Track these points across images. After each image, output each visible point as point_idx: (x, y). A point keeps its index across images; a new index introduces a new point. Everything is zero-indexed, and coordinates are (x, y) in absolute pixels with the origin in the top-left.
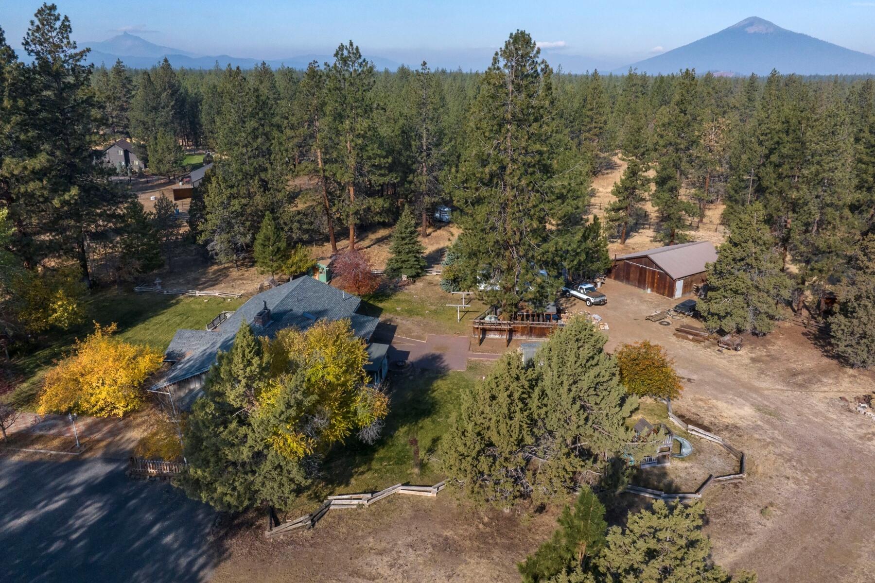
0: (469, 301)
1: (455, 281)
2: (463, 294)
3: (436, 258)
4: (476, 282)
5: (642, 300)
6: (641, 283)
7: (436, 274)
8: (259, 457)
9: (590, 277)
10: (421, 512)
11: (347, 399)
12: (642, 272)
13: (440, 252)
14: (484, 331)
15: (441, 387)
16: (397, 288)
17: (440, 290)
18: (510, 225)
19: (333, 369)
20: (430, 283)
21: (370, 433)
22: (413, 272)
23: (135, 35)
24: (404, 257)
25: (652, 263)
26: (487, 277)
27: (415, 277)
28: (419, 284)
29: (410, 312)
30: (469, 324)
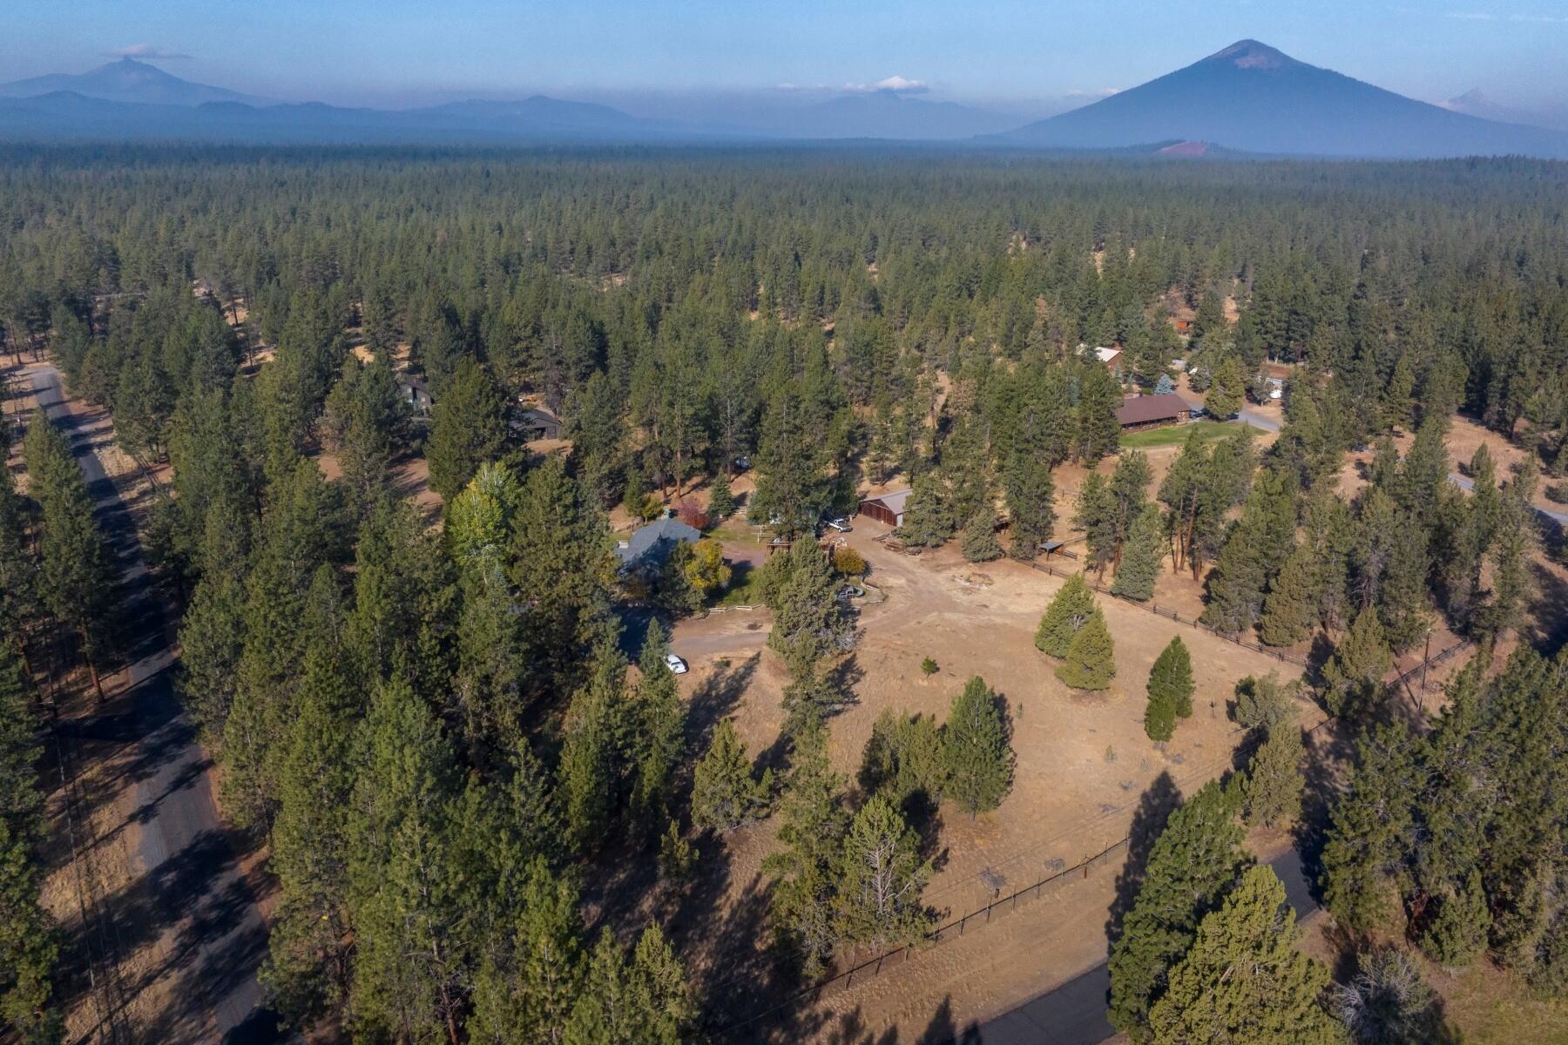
0: (765, 531)
1: (755, 519)
2: (761, 527)
3: (740, 500)
4: (768, 519)
5: (876, 528)
6: (878, 517)
7: (742, 513)
8: (688, 588)
9: (845, 514)
10: (746, 614)
11: (716, 570)
12: (879, 509)
13: (743, 496)
14: (773, 547)
15: (750, 575)
16: (717, 524)
17: (745, 524)
18: (786, 489)
19: (710, 557)
20: (738, 520)
21: (724, 584)
22: (726, 512)
23: (145, 61)
24: (720, 502)
25: (883, 504)
26: (775, 516)
27: (728, 516)
28: (731, 521)
29: (728, 539)
30: (765, 543)
